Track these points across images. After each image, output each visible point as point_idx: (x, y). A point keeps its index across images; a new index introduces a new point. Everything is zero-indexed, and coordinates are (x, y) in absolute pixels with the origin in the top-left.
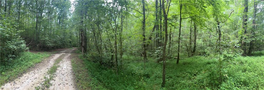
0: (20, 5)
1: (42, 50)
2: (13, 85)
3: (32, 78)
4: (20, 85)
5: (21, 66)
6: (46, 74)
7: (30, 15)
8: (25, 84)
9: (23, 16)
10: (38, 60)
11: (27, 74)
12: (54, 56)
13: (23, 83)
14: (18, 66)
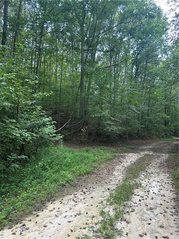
0: (42, 31)
1: (93, 141)
2: (18, 233)
3: (68, 214)
4: (38, 232)
5: (40, 183)
6: (105, 203)
7: (67, 57)
8: (51, 229)
9: (50, 58)
10: (84, 168)
11: (57, 204)
12: (124, 157)
13: (45, 226)
14: (34, 182)
